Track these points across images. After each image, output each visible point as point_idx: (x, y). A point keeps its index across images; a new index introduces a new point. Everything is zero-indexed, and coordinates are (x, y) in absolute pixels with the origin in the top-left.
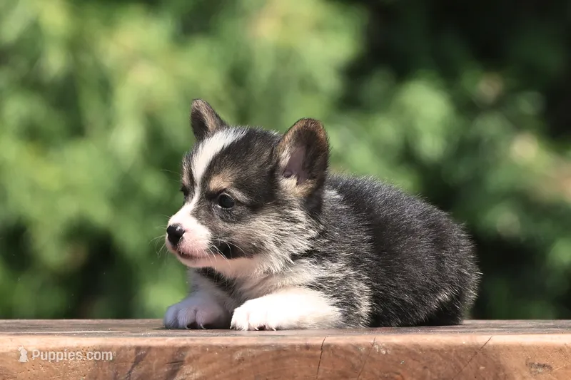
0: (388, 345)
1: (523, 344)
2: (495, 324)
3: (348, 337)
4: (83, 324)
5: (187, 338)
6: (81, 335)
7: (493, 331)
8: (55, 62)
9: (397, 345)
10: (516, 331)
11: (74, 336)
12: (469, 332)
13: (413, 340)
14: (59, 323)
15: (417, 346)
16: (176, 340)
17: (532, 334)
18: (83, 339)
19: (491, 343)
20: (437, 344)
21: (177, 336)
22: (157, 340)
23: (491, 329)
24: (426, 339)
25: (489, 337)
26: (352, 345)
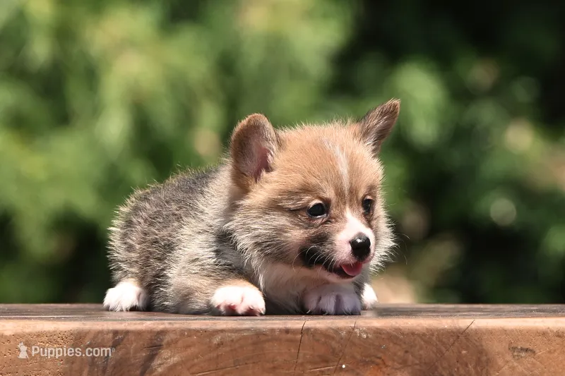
0: (369, 329)
1: (506, 328)
2: (479, 308)
3: (329, 321)
4: (61, 309)
5: (166, 321)
6: (59, 319)
7: (476, 315)
8: (40, 50)
9: (377, 329)
10: (499, 314)
11: (52, 321)
12: (451, 316)
13: (394, 323)
14: (37, 308)
15: (398, 330)
16: (154, 324)
17: (515, 317)
18: (59, 323)
19: (473, 326)
20: (419, 328)
21: (156, 320)
22: (135, 324)
23: (474, 313)
24: (407, 323)
25: (472, 320)
26: (333, 329)
